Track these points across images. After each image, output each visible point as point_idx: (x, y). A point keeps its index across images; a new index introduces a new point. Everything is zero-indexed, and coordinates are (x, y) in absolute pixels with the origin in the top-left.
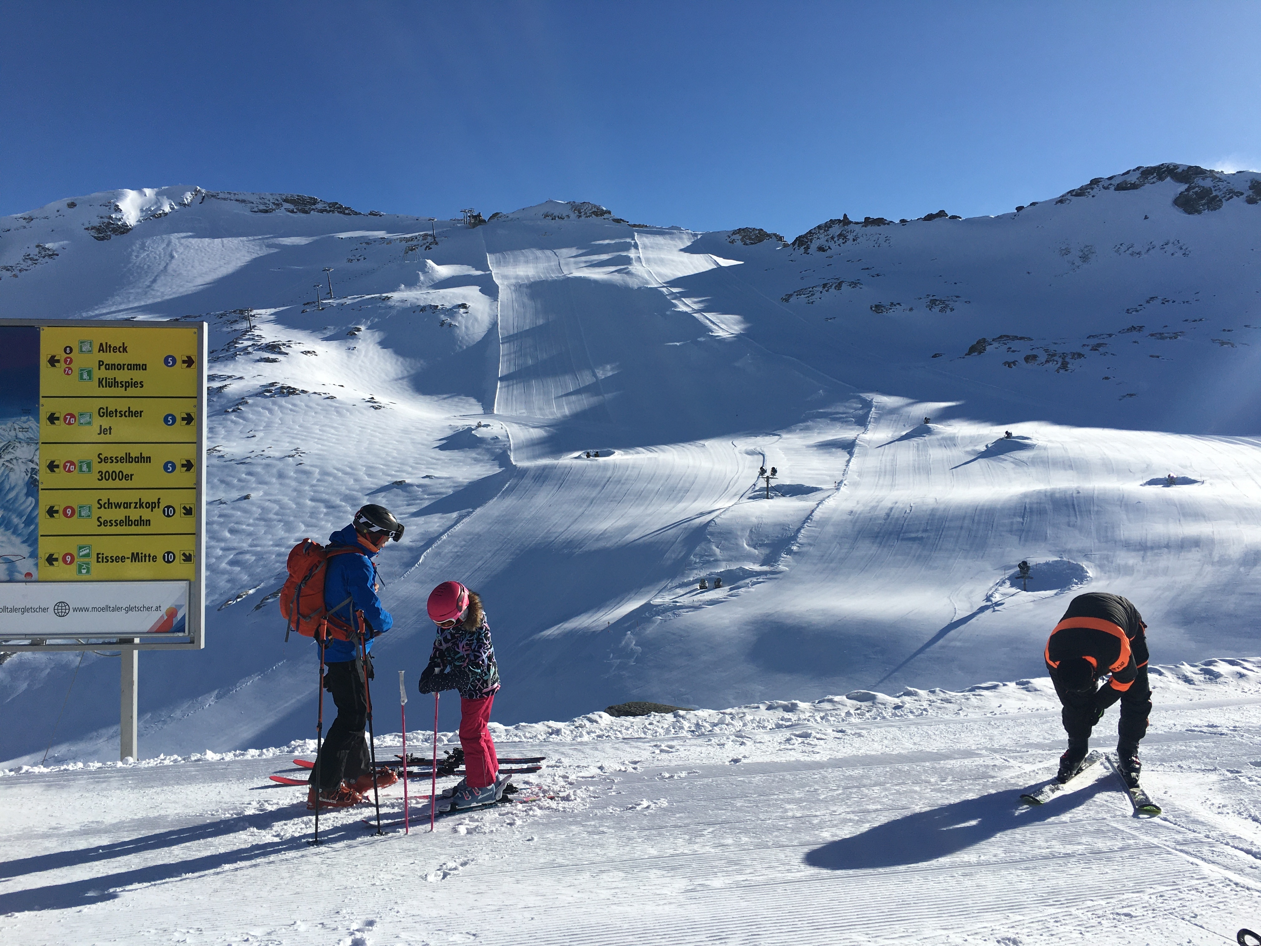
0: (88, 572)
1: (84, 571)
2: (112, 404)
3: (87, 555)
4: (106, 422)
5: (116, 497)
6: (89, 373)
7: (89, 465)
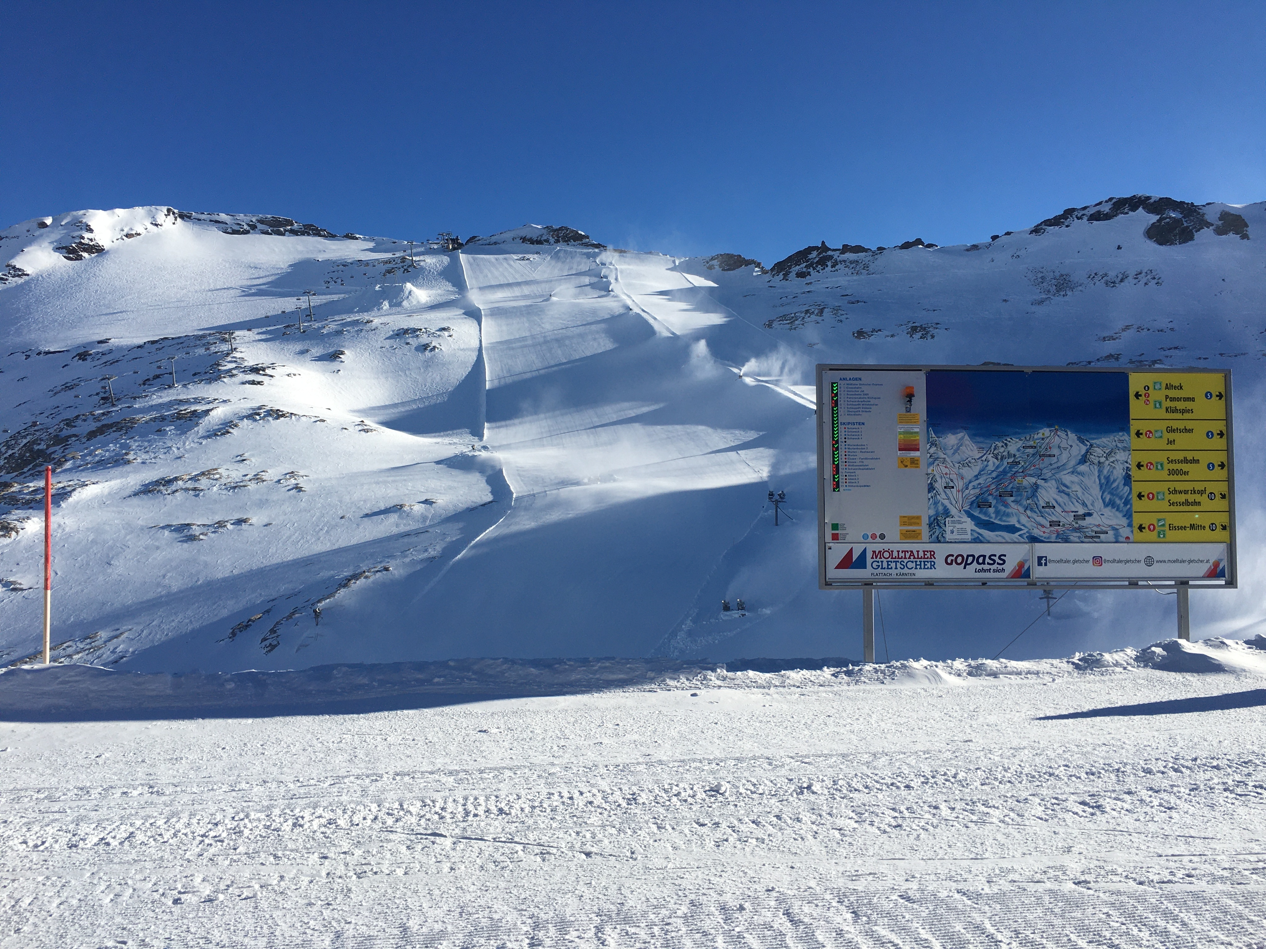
0: (1164, 536)
1: (1162, 536)
2: (1175, 425)
3: (1163, 525)
4: (1172, 436)
5: (1180, 486)
6: (1160, 403)
7: (1162, 465)
